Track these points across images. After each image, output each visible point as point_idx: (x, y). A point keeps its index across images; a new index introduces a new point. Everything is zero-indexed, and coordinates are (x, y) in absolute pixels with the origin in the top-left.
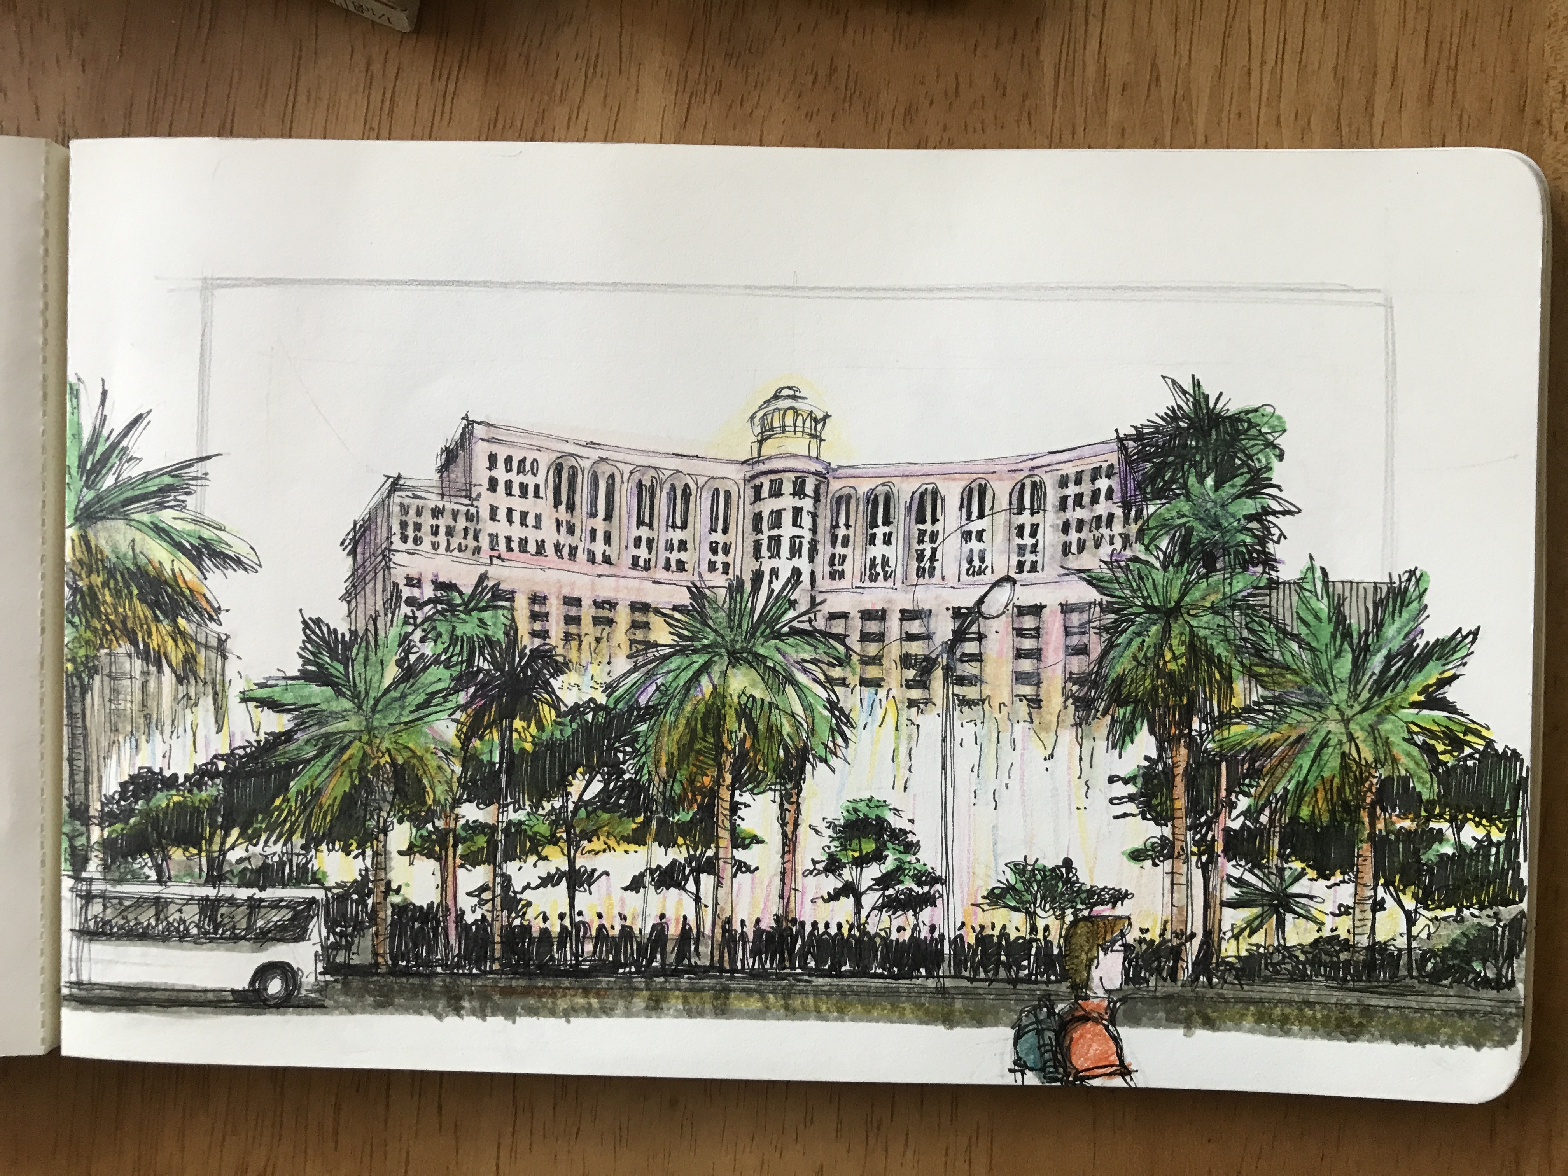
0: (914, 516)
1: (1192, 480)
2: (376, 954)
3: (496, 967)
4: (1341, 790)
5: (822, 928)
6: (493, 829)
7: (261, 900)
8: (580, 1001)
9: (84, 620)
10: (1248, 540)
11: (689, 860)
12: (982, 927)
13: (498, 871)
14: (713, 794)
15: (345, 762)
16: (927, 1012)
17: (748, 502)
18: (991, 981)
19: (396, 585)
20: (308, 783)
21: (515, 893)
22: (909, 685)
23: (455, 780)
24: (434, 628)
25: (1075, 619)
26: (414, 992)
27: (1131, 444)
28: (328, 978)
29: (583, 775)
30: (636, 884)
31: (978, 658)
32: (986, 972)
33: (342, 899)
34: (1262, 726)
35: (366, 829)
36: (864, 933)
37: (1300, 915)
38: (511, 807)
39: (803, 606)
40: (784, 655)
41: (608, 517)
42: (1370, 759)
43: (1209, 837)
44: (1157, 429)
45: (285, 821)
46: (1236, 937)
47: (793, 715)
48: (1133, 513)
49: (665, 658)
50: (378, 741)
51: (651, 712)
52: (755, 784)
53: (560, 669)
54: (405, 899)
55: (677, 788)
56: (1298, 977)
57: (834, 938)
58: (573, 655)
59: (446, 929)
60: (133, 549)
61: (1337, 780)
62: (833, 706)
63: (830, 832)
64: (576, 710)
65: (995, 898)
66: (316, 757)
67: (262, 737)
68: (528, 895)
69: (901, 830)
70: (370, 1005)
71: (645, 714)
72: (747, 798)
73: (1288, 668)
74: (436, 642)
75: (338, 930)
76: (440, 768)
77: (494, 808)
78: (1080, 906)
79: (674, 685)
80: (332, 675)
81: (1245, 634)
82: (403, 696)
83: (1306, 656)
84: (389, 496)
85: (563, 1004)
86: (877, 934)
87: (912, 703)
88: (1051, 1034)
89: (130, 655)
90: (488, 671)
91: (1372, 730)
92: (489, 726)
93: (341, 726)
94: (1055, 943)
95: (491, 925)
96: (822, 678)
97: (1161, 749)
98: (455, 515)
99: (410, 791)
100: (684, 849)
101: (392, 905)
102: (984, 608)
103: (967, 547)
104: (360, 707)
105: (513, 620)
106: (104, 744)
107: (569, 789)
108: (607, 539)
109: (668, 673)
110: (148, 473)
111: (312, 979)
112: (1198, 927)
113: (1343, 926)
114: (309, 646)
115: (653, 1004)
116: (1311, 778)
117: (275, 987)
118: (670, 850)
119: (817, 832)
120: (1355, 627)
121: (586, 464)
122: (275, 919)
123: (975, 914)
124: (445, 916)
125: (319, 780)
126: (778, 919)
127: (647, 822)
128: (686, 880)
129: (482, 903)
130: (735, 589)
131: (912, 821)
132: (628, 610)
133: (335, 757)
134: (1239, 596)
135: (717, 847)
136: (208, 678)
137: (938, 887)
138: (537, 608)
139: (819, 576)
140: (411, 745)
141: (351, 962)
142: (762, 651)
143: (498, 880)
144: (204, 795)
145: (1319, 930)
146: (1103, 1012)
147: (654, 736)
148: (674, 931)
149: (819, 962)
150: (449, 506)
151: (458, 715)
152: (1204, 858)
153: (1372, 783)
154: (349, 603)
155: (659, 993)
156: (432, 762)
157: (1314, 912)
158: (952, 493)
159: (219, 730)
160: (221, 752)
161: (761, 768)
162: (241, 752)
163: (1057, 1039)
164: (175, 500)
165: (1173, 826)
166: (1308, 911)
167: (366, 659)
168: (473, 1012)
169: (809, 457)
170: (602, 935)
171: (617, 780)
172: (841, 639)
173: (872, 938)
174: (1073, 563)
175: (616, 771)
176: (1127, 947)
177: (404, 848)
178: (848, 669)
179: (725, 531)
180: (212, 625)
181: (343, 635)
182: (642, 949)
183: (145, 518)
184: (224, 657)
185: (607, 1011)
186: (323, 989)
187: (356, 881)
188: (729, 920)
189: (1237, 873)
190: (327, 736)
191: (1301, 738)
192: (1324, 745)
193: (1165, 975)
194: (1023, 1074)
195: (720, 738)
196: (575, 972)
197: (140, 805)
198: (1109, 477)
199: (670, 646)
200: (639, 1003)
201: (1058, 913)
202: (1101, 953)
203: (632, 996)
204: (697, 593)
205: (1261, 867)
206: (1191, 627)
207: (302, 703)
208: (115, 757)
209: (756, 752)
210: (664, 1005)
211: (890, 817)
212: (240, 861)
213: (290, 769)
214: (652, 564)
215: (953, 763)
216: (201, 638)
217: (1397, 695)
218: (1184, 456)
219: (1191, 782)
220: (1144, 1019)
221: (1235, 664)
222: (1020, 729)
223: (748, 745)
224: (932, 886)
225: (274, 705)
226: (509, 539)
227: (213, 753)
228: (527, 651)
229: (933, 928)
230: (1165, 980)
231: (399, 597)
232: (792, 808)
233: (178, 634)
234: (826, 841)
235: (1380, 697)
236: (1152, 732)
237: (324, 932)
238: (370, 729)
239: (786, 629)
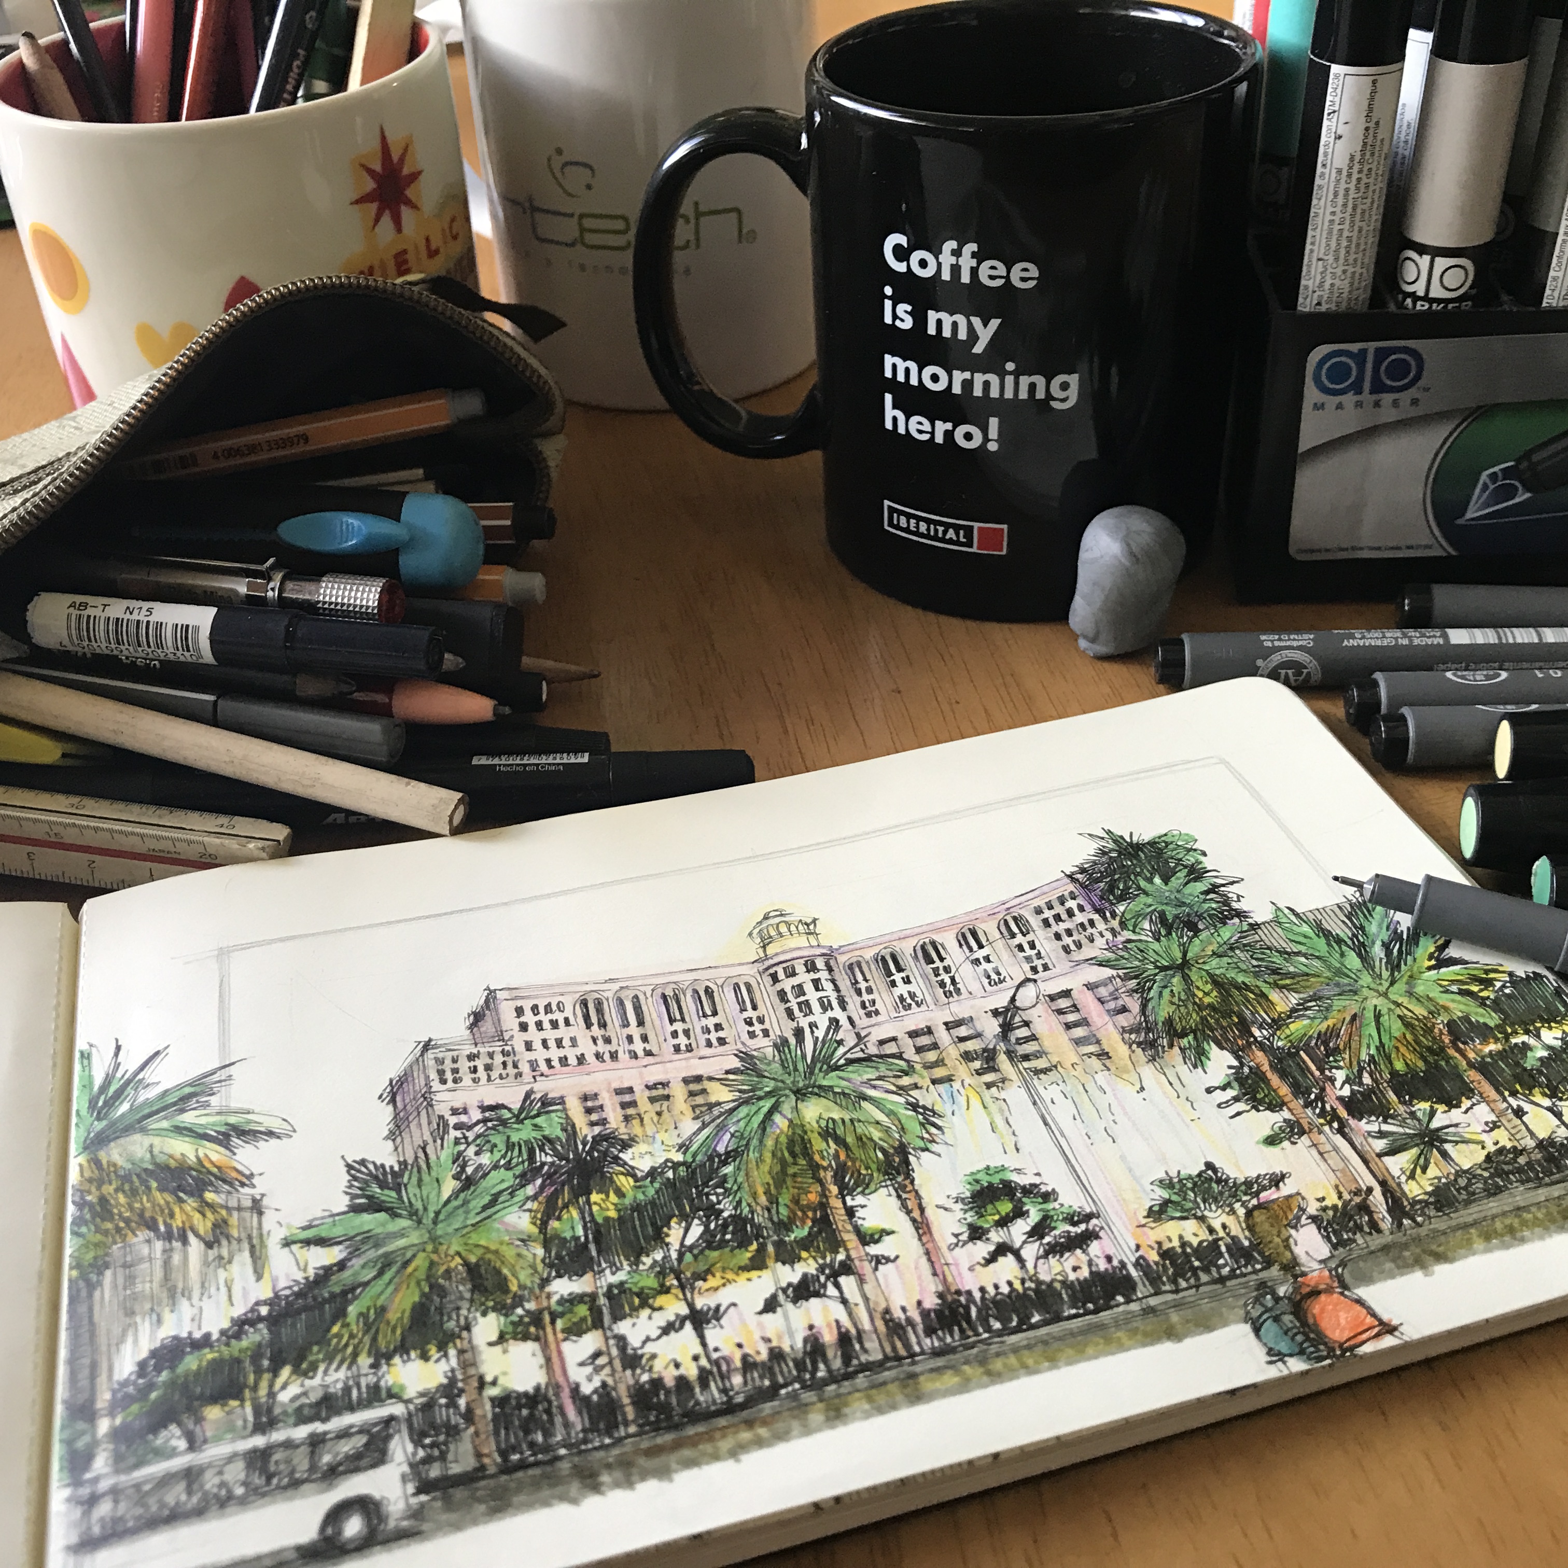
0: (922, 961)
1: (1143, 883)
2: (479, 1455)
3: (632, 1429)
4: (1417, 1041)
5: (992, 1291)
6: (593, 1297)
7: (325, 1433)
8: (745, 1435)
9: (93, 1228)
10: (1214, 906)
11: (821, 1269)
12: (1159, 1244)
13: (609, 1333)
14: (823, 1206)
15: (410, 1275)
16: (1146, 1334)
17: (768, 985)
18: (1197, 1287)
19: (441, 1117)
20: (369, 1303)
21: (634, 1349)
22: (979, 1073)
23: (538, 1261)
24: (489, 1141)
25: (1103, 992)
26: (536, 1485)
27: (1079, 876)
28: (423, 1498)
29: (679, 1224)
30: (771, 1306)
31: (1033, 1038)
32: (1187, 1280)
33: (428, 1406)
34: (1315, 1018)
35: (445, 1332)
36: (1039, 1283)
37: (1457, 1142)
38: (608, 1272)
39: (851, 1041)
40: (848, 1080)
41: (641, 1023)
42: (1426, 1014)
43: (1328, 1108)
44: (1095, 863)
45: (346, 1345)
46: (1412, 1176)
47: (878, 1123)
48: (1108, 914)
49: (732, 1111)
50: (445, 1247)
51: (730, 1156)
52: (864, 1185)
53: (626, 1145)
54: (505, 1389)
55: (784, 1211)
56: (1494, 1191)
57: (1009, 1296)
58: (636, 1129)
59: (561, 1408)
60: (151, 1152)
61: (1409, 1036)
62: (914, 1107)
63: (960, 1206)
64: (653, 1173)
65: (1158, 1213)
66: (375, 1278)
67: (311, 1273)
68: (650, 1348)
69: (1031, 1185)
70: (484, 1515)
71: (726, 1159)
72: (859, 1200)
73: (1307, 975)
74: (492, 1152)
75: (428, 1441)
76: (519, 1255)
77: (588, 1277)
78: (1245, 1198)
79: (749, 1129)
80: (384, 1202)
81: (1255, 963)
82: (466, 1202)
83: (1316, 963)
84: (422, 1055)
85: (725, 1445)
86: (1053, 1281)
87: (989, 1086)
88: (1291, 1317)
89: (148, 1241)
90: (553, 1164)
91: (1410, 994)
92: (566, 1206)
93: (402, 1243)
94: (1241, 1237)
95: (614, 1389)
96: (894, 1089)
97: (1238, 1058)
98: (491, 1055)
99: (489, 1284)
100: (811, 1261)
101: (492, 1400)
102: (1018, 1004)
103: (980, 969)
104: (419, 1222)
105: (568, 1117)
106: (117, 1330)
107: (667, 1240)
108: (645, 1039)
109: (739, 1121)
110: (166, 1091)
111: (401, 1505)
112: (1368, 1180)
113: (1502, 1138)
114: (356, 1184)
115: (832, 1414)
116: (1385, 1039)
117: (353, 1527)
118: (796, 1266)
119: (946, 1209)
120: (1342, 935)
121: (610, 994)
122: (346, 1449)
123: (1145, 1234)
124: (557, 1395)
125: (383, 1297)
126: (941, 1296)
127: (762, 1249)
128: (824, 1286)
129: (598, 1370)
130: (781, 1045)
131: (1038, 1174)
132: (682, 1084)
133: (398, 1272)
134: (1232, 941)
135: (847, 1250)
136: (243, 1236)
137: (1094, 1221)
138: (590, 1104)
139: (856, 1018)
140: (483, 1242)
141: (450, 1472)
142: (825, 1083)
143: (612, 1342)
144: (244, 1343)
145: (1483, 1148)
146: (1329, 1281)
147: (742, 1173)
148: (829, 1337)
149: (1005, 1321)
150: (482, 1050)
151: (529, 1205)
152: (1335, 1125)
153: (1440, 1030)
154: (394, 1140)
155: (837, 1401)
156: (509, 1253)
157: (1468, 1136)
158: (949, 941)
159: (259, 1277)
160: (263, 1298)
161: (863, 1172)
162: (288, 1292)
163: (1298, 1318)
164: (198, 1102)
165: (1289, 1109)
166: (1461, 1136)
167: (420, 1181)
168: (617, 1485)
169: (812, 947)
170: (748, 1364)
171: (717, 1219)
172: (899, 1056)
173: (1050, 1285)
174: (1077, 956)
175: (712, 1211)
176: (1314, 1219)
177: (494, 1337)
178: (916, 1076)
179: (755, 1008)
180: (246, 1190)
181: (392, 1167)
182: (800, 1365)
183: (165, 1124)
184: (260, 1213)
185: (782, 1436)
186: (417, 1514)
187: (441, 1385)
188: (887, 1311)
189: (1374, 1127)
190: (386, 1255)
191: (1354, 1017)
192: (1378, 1016)
193: (1367, 1229)
194: (1284, 1363)
195: (812, 1159)
196: (729, 1409)
197: (164, 1375)
198: (1074, 898)
199: (734, 1101)
200: (816, 1417)
201: (1227, 1209)
202: (1293, 1232)
203: (806, 1413)
204: (744, 1056)
205: (1393, 1117)
206: (1207, 971)
207: (352, 1233)
208: (130, 1339)
209: (853, 1161)
210: (846, 1410)
211: (1014, 1177)
212: (294, 1399)
213: (348, 1294)
214: (694, 1045)
215: (1053, 1119)
216: (233, 1203)
217: (1412, 967)
218: (1127, 873)
219: (1283, 1074)
220: (1375, 1274)
221: (1260, 984)
222: (1102, 1078)
223: (843, 1157)
224: (1087, 1222)
225: (322, 1242)
226: (548, 1061)
227: (253, 1301)
228: (589, 1138)
229: (1109, 1259)
230: (1370, 1234)
231: (446, 1125)
232: (912, 1196)
233: (205, 1206)
234: (960, 1215)
235: (1399, 972)
236: (1222, 1048)
237: (410, 1447)
238: (434, 1239)
239: (842, 1062)
